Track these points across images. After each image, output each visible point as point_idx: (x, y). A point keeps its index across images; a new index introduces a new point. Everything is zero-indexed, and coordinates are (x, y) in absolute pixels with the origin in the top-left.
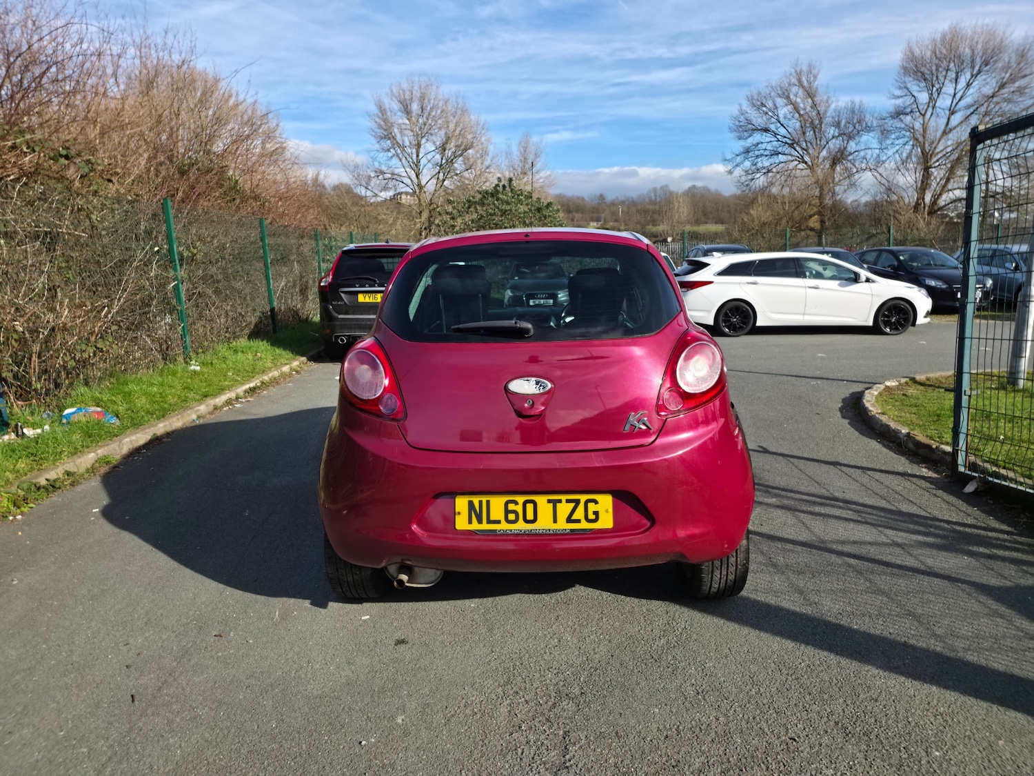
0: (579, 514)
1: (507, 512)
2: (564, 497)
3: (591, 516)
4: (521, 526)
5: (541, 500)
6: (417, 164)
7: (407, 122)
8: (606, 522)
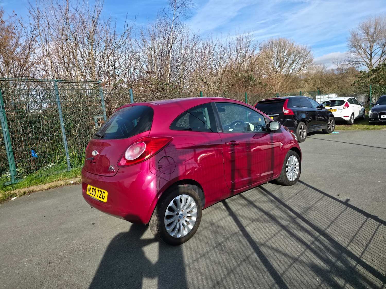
0: (101, 196)
1: (93, 191)
2: (100, 190)
3: (103, 198)
4: (93, 196)
5: (97, 189)
6: (371, 55)
7: (367, 37)
8: (105, 200)
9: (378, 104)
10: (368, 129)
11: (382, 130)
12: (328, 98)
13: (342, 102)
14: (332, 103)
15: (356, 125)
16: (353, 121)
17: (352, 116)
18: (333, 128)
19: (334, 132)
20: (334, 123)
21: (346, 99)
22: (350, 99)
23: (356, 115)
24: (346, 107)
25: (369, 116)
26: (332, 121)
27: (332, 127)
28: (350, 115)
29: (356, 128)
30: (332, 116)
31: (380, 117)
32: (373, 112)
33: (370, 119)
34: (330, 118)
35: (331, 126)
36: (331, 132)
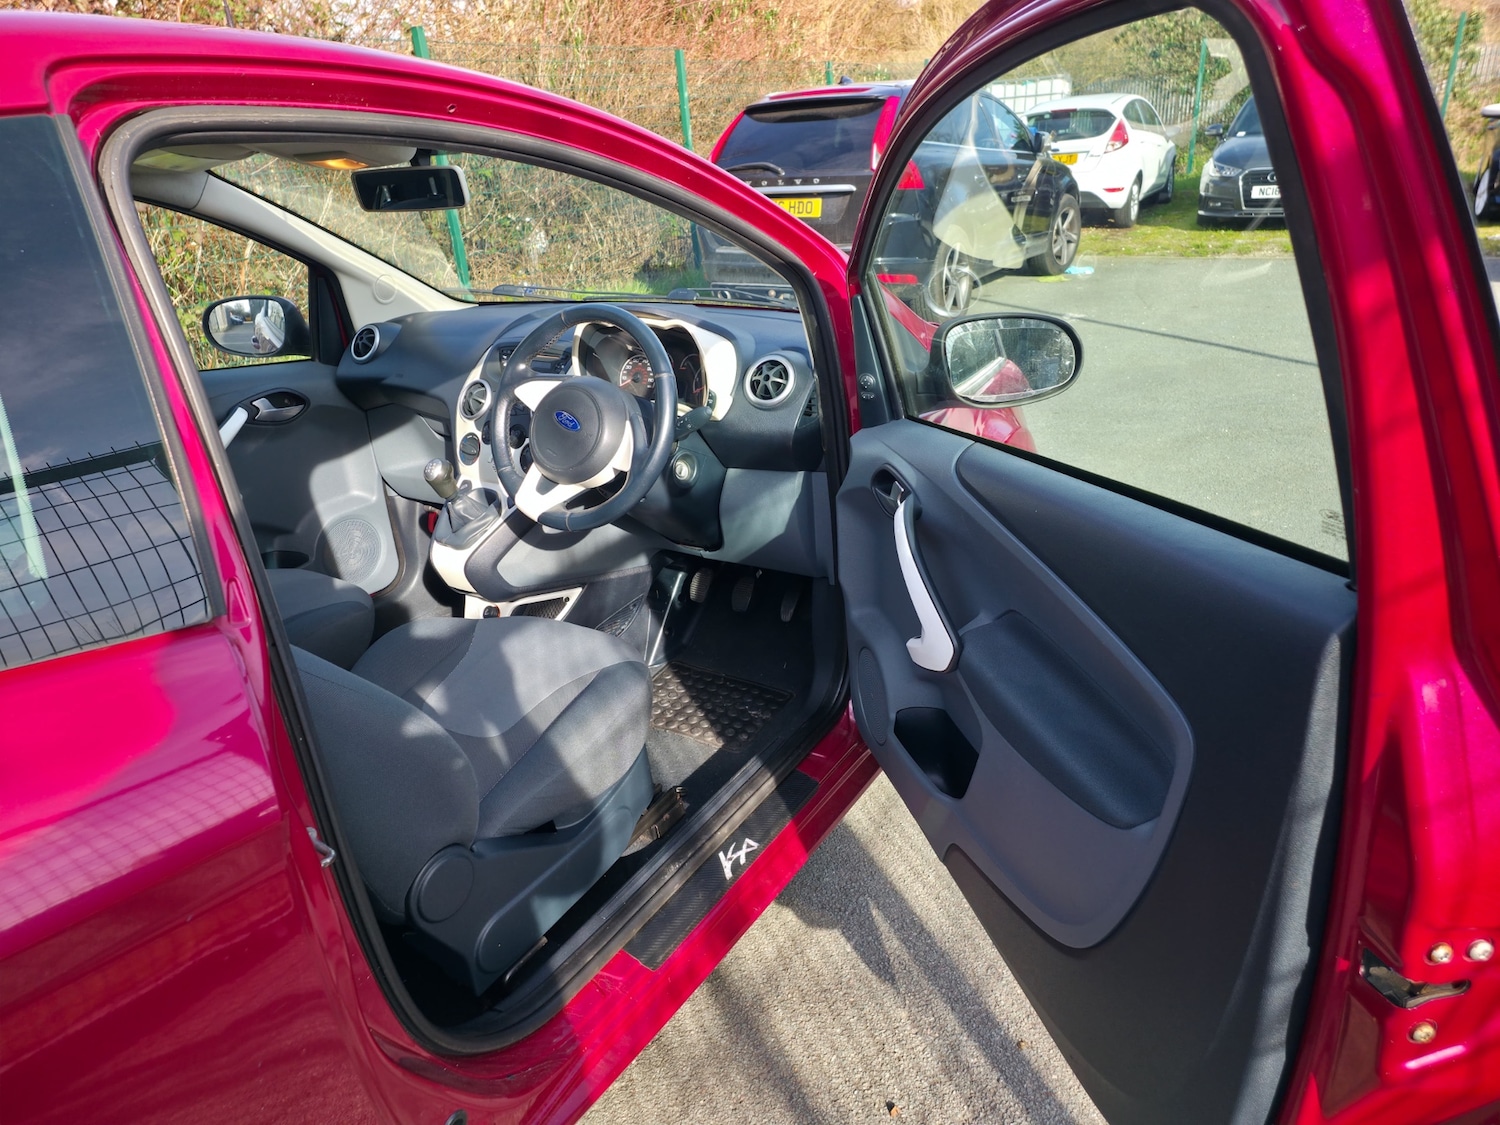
9: (1241, 134)
10: (1200, 250)
11: (1258, 254)
12: (1036, 95)
13: (1099, 120)
14: (1059, 121)
15: (1148, 229)
16: (1134, 210)
17: (1136, 188)
18: (1073, 246)
19: (1072, 269)
20: (1078, 223)
21: (1115, 104)
22: (1132, 103)
23: (1149, 183)
24: (1118, 144)
25: (1202, 186)
26: (1071, 214)
27: (1069, 242)
28: (1127, 181)
29: (1152, 247)
30: (1072, 188)
31: (1247, 193)
32: (1222, 169)
33: (1203, 202)
34: (1066, 197)
35: (1063, 239)
36: (1061, 270)
